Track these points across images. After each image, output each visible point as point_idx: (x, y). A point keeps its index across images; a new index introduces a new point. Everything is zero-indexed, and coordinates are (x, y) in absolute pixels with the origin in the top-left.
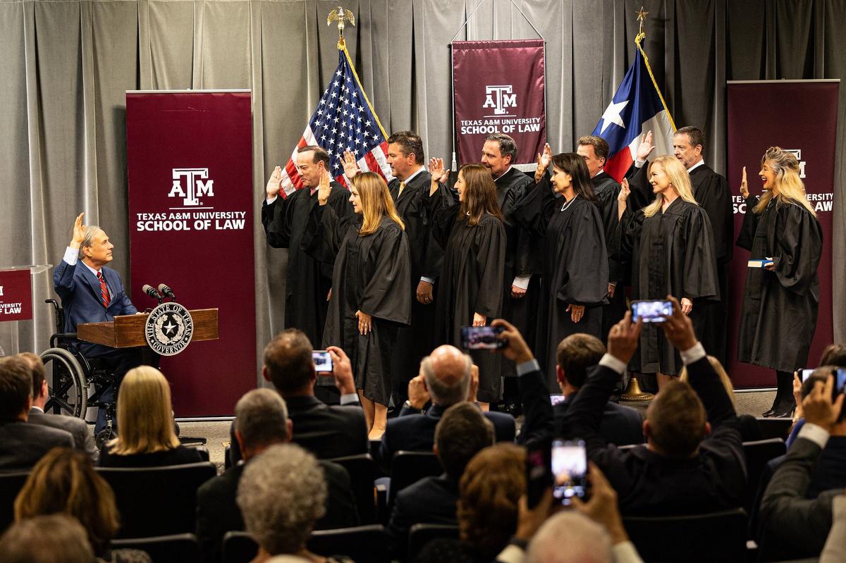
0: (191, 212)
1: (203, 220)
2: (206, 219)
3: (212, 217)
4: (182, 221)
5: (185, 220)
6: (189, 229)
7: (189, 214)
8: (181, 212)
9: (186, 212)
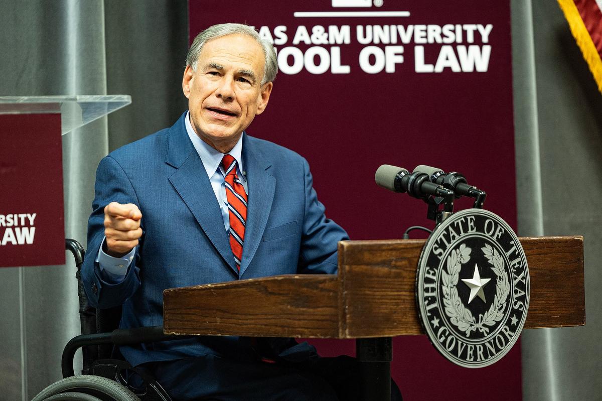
0: (353, 23)
1: (382, 46)
2: (390, 44)
3: (406, 39)
4: (328, 47)
5: (336, 45)
6: (346, 70)
7: (346, 29)
8: (326, 23)
9: (339, 22)
